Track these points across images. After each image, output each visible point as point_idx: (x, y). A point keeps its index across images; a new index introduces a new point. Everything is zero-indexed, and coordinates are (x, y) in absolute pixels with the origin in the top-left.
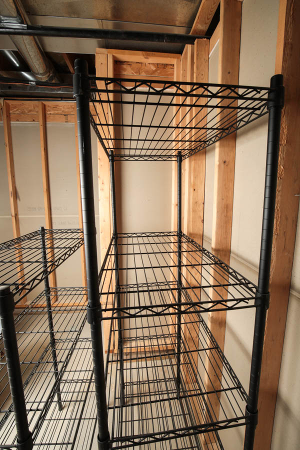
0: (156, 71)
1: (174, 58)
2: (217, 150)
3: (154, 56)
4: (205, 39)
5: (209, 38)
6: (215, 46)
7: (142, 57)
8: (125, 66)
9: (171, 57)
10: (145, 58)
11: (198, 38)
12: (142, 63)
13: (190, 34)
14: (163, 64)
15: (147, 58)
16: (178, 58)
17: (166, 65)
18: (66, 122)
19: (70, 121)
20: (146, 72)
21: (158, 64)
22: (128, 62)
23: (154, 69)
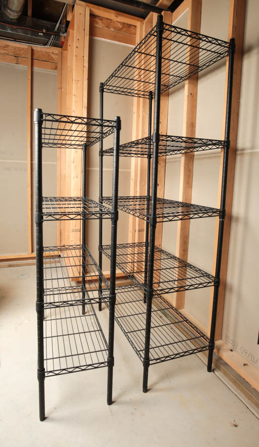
0: (122, 28)
1: (138, 21)
2: (186, 87)
3: (123, 16)
4: (170, 12)
5: (172, 12)
6: (178, 19)
7: (114, 15)
8: (97, 20)
9: (136, 20)
10: (115, 16)
11: (165, 10)
12: (111, 20)
13: (157, 5)
14: (127, 24)
15: (117, 17)
16: (141, 21)
17: (130, 25)
18: (16, 63)
19: (21, 64)
20: (115, 28)
21: (124, 23)
22: (100, 17)
23: (121, 27)
